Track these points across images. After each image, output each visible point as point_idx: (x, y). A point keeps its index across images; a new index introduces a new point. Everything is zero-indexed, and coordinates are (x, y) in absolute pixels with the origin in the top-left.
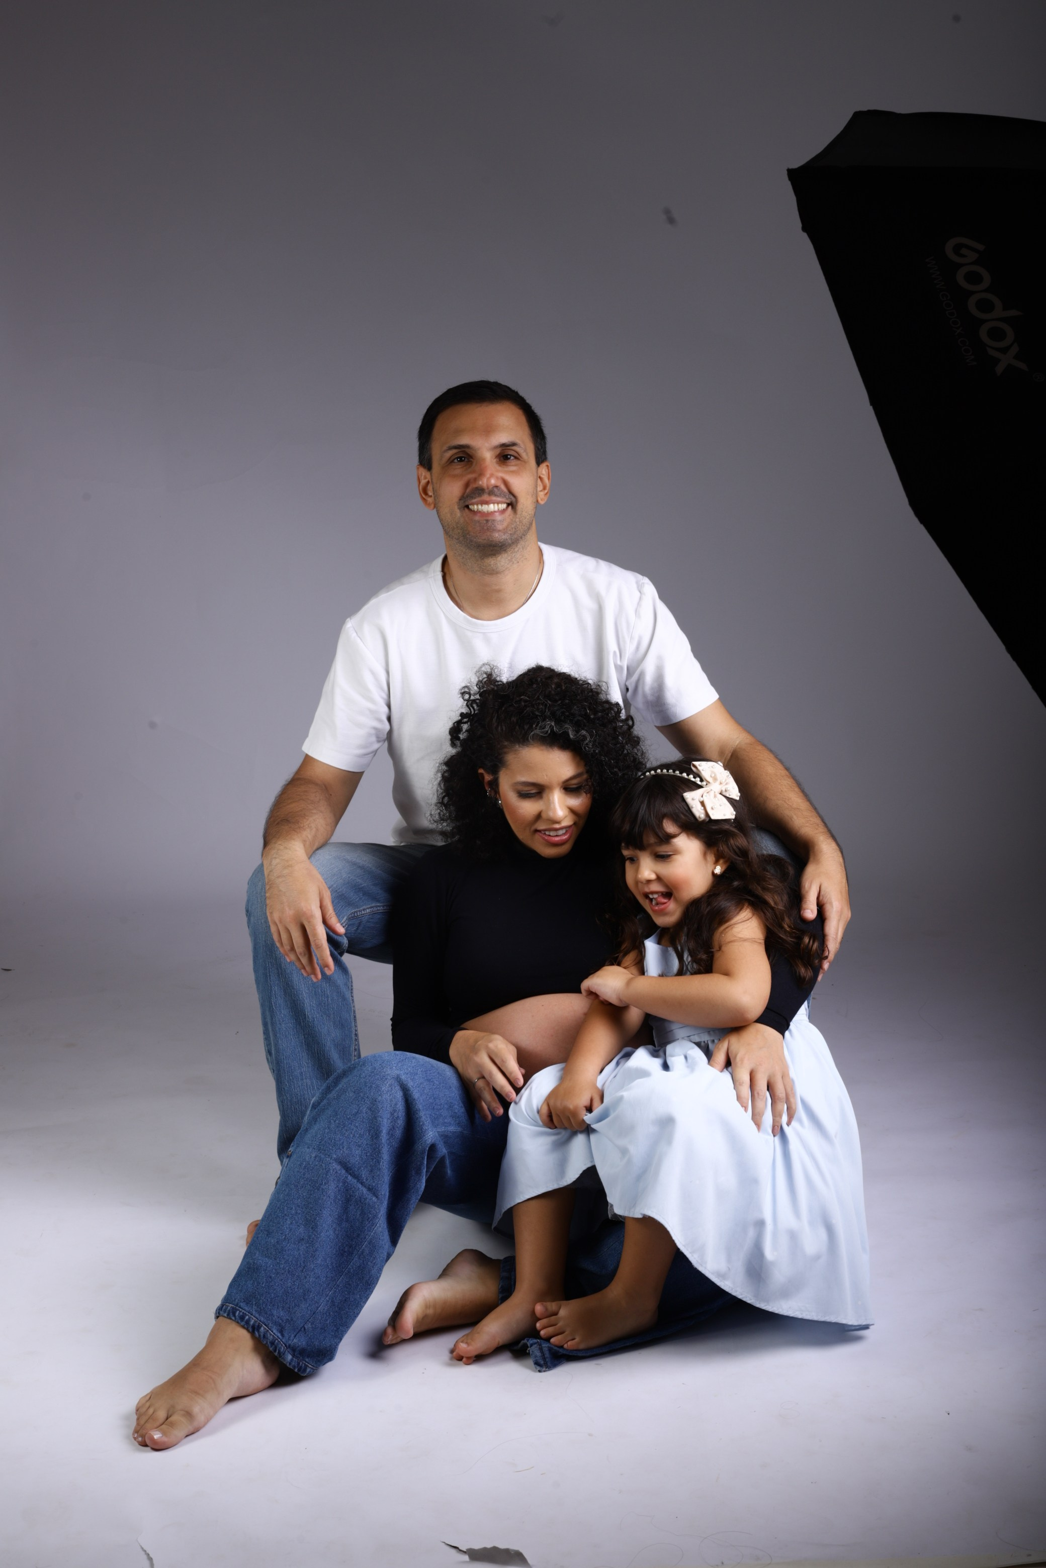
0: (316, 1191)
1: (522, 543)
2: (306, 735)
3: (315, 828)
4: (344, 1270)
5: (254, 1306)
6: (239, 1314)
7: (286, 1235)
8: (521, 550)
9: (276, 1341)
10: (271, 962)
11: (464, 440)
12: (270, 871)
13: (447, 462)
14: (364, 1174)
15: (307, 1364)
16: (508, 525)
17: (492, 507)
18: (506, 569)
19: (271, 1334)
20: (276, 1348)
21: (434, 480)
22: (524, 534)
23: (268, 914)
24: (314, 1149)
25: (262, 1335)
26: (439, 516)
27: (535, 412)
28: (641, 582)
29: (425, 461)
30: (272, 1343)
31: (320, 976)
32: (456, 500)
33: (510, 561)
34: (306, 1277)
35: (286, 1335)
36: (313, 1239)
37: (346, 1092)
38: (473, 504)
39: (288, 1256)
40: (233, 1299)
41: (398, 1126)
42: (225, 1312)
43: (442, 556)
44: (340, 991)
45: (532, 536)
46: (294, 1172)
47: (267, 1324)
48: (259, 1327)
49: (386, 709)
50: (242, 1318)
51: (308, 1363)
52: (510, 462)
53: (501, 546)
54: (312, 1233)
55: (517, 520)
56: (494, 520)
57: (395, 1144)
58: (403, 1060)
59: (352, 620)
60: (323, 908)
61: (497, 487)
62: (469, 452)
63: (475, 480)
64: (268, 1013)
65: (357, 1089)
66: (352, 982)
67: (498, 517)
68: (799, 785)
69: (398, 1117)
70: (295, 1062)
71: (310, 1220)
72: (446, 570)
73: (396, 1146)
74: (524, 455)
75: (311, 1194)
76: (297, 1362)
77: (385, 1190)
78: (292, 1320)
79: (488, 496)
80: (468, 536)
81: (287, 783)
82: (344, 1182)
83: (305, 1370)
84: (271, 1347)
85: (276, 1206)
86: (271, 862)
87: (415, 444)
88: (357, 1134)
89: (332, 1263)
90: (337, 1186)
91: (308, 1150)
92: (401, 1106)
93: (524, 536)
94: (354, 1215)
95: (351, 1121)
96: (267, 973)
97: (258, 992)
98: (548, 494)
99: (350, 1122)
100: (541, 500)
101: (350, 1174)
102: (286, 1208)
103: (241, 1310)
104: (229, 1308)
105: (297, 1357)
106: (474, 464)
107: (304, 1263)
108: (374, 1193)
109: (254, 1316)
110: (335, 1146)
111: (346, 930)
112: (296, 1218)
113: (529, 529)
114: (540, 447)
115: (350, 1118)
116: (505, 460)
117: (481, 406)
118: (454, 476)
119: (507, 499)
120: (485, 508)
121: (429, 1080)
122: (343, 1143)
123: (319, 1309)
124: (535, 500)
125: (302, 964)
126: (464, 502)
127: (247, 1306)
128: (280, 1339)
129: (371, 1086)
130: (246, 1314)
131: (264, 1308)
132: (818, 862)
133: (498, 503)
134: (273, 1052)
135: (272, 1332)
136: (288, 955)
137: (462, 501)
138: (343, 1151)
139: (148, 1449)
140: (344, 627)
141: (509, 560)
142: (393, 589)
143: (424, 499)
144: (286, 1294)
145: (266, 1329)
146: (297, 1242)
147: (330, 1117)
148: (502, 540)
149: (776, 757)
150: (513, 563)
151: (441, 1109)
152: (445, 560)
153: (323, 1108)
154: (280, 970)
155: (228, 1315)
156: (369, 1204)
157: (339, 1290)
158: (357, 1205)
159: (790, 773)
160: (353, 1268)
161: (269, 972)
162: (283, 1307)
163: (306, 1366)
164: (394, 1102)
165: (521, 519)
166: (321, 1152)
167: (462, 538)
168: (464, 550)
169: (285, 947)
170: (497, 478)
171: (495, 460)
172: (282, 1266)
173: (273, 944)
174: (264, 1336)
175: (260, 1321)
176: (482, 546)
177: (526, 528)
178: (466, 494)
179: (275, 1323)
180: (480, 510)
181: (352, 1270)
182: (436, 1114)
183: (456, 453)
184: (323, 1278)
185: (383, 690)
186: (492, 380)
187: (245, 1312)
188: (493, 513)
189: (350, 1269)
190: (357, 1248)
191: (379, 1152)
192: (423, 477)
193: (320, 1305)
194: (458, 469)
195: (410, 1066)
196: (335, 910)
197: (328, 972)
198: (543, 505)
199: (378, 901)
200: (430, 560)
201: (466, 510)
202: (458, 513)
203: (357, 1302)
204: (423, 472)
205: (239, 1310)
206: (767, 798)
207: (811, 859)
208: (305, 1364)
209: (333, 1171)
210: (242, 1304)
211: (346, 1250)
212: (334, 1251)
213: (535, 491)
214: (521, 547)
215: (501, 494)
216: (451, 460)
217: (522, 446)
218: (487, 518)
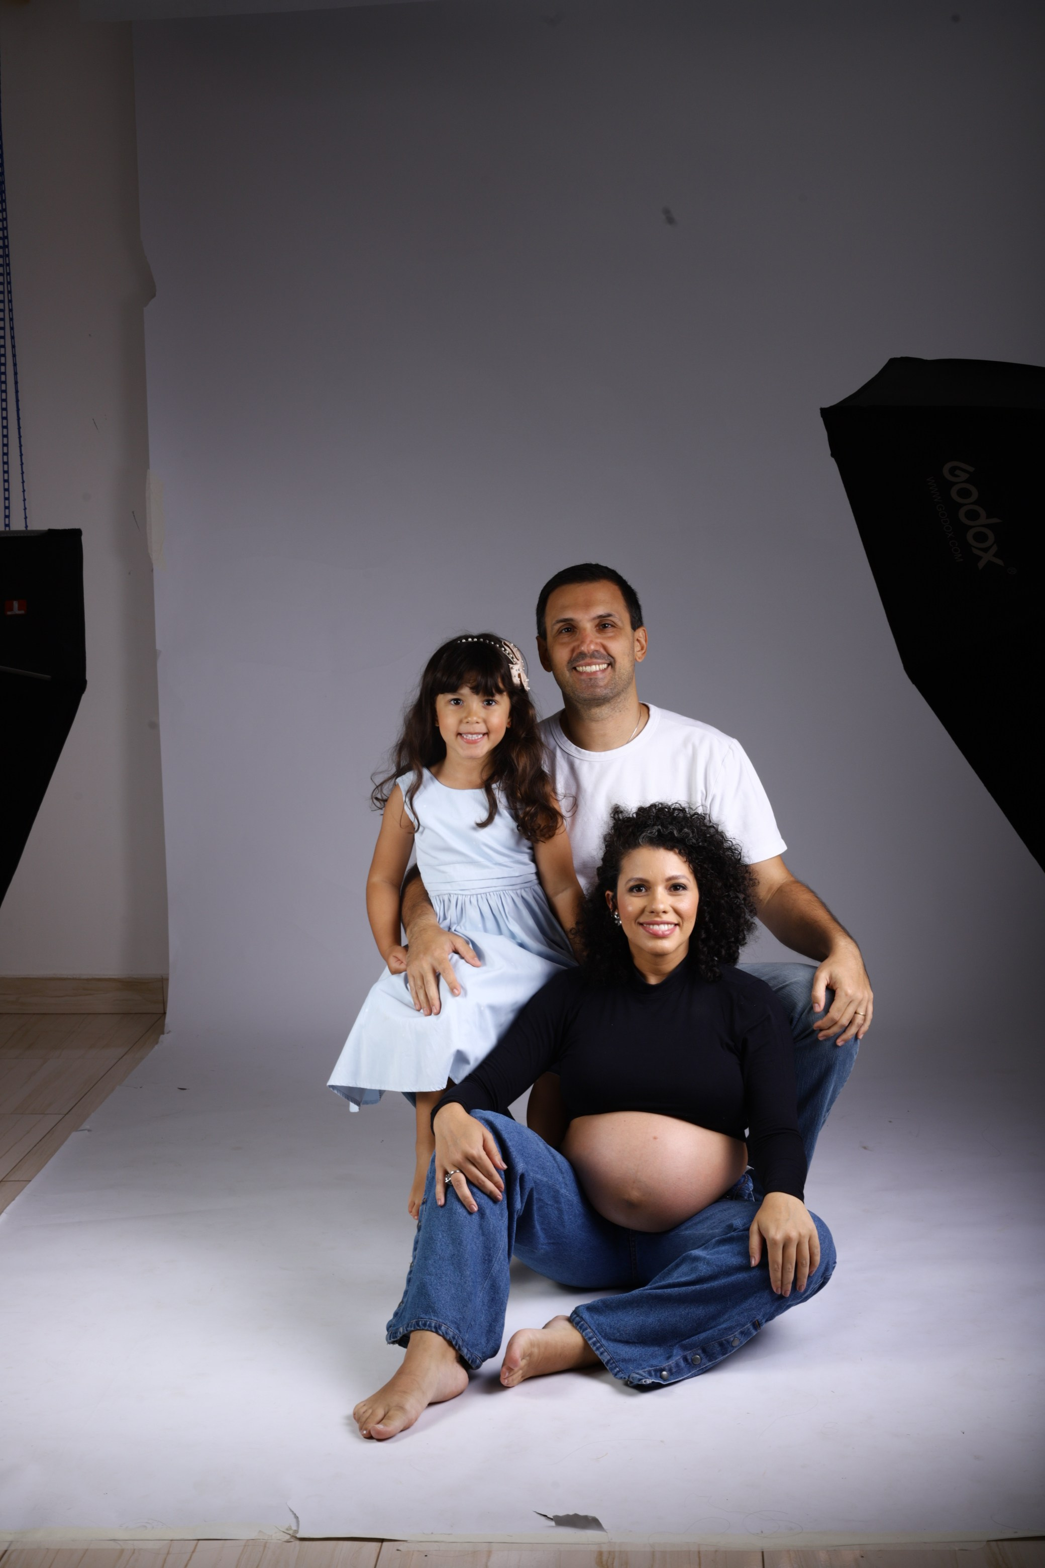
1: (621, 696)
8: (622, 702)
9: (456, 1336)
11: (569, 615)
13: (556, 633)
16: (608, 682)
17: (594, 668)
18: (610, 716)
19: (451, 1331)
20: (457, 1342)
21: (550, 648)
22: (624, 690)
26: (555, 677)
29: (542, 633)
30: (454, 1338)
32: (566, 663)
35: (462, 1331)
38: (579, 666)
45: (629, 688)
47: (446, 1323)
48: (440, 1326)
52: (608, 630)
53: (604, 699)
55: (616, 677)
56: (596, 678)
61: (597, 651)
62: (573, 625)
63: (579, 646)
67: (600, 675)
74: (619, 623)
76: (471, 1355)
79: (589, 659)
80: (576, 692)
84: (454, 1342)
98: (645, 654)
100: (639, 658)
103: (422, 1320)
105: (471, 1351)
106: (578, 633)
109: (434, 1320)
113: (628, 683)
114: (635, 615)
116: (603, 628)
117: (583, 585)
118: (563, 644)
119: (606, 660)
120: (588, 669)
124: (631, 660)
128: (458, 1334)
133: (599, 664)
135: (451, 1329)
137: (570, 664)
141: (612, 709)
143: (544, 665)
145: (446, 1327)
148: (604, 694)
150: (616, 712)
165: (620, 676)
170: (597, 644)
171: (595, 629)
174: (446, 1333)
175: (440, 1322)
176: (588, 700)
177: (624, 683)
178: (573, 658)
180: (584, 670)
183: (563, 626)
187: (426, 1320)
188: (595, 672)
192: (541, 646)
194: (565, 638)
201: (574, 671)
202: (569, 673)
204: (541, 642)
213: (631, 652)
214: (623, 698)
215: (601, 657)
216: (560, 631)
217: (618, 617)
218: (591, 677)
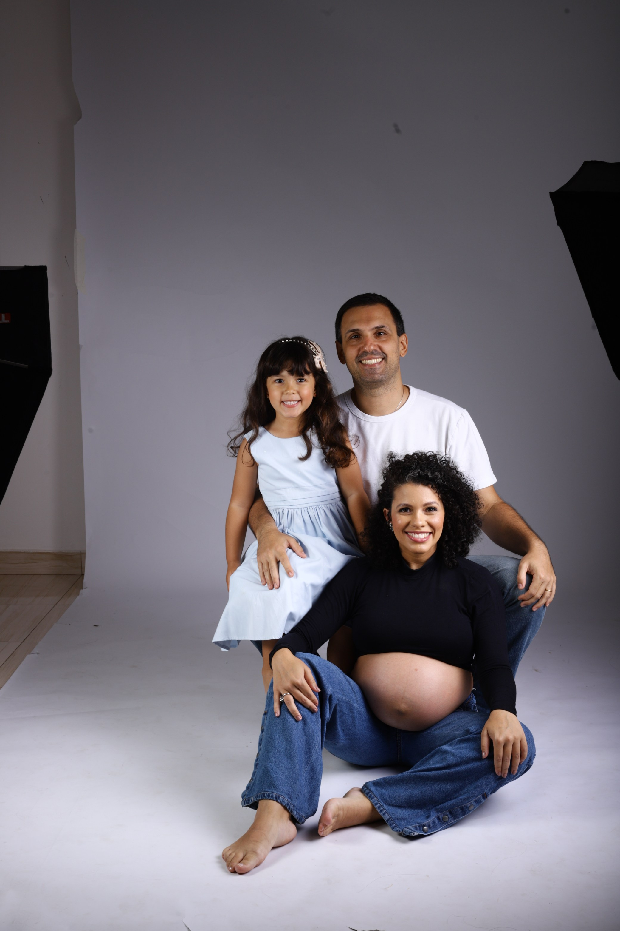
1: (393, 379)
6: (267, 794)
8: (393, 383)
9: (289, 804)
11: (356, 327)
13: (348, 339)
15: (303, 816)
16: (383, 370)
17: (373, 361)
18: (384, 393)
20: (289, 807)
21: (344, 349)
22: (393, 375)
29: (339, 339)
32: (354, 358)
38: (363, 360)
40: (261, 789)
42: (259, 797)
47: (282, 795)
48: (279, 797)
52: (382, 336)
53: (380, 382)
55: (388, 367)
56: (375, 368)
61: (375, 350)
62: (359, 333)
63: (363, 347)
67: (378, 366)
74: (389, 332)
79: (370, 355)
80: (362, 377)
100: (403, 355)
103: (267, 792)
104: (261, 794)
106: (362, 338)
113: (395, 371)
114: (399, 327)
116: (379, 335)
117: (365, 307)
118: (353, 346)
119: (381, 356)
120: (370, 362)
124: (398, 355)
126: (358, 359)
127: (269, 789)
128: (290, 802)
133: (376, 359)
135: (286, 799)
137: (357, 359)
139: (237, 874)
141: (385, 388)
145: (283, 798)
148: (380, 379)
150: (388, 390)
165: (390, 366)
170: (375, 345)
171: (373, 336)
175: (279, 794)
177: (393, 371)
178: (359, 355)
179: (286, 794)
180: (367, 363)
183: (352, 334)
187: (269, 792)
188: (374, 365)
194: (354, 342)
201: (360, 364)
202: (357, 365)
204: (339, 345)
213: (397, 351)
214: (392, 381)
215: (378, 354)
216: (350, 337)
217: (388, 327)
218: (371, 368)
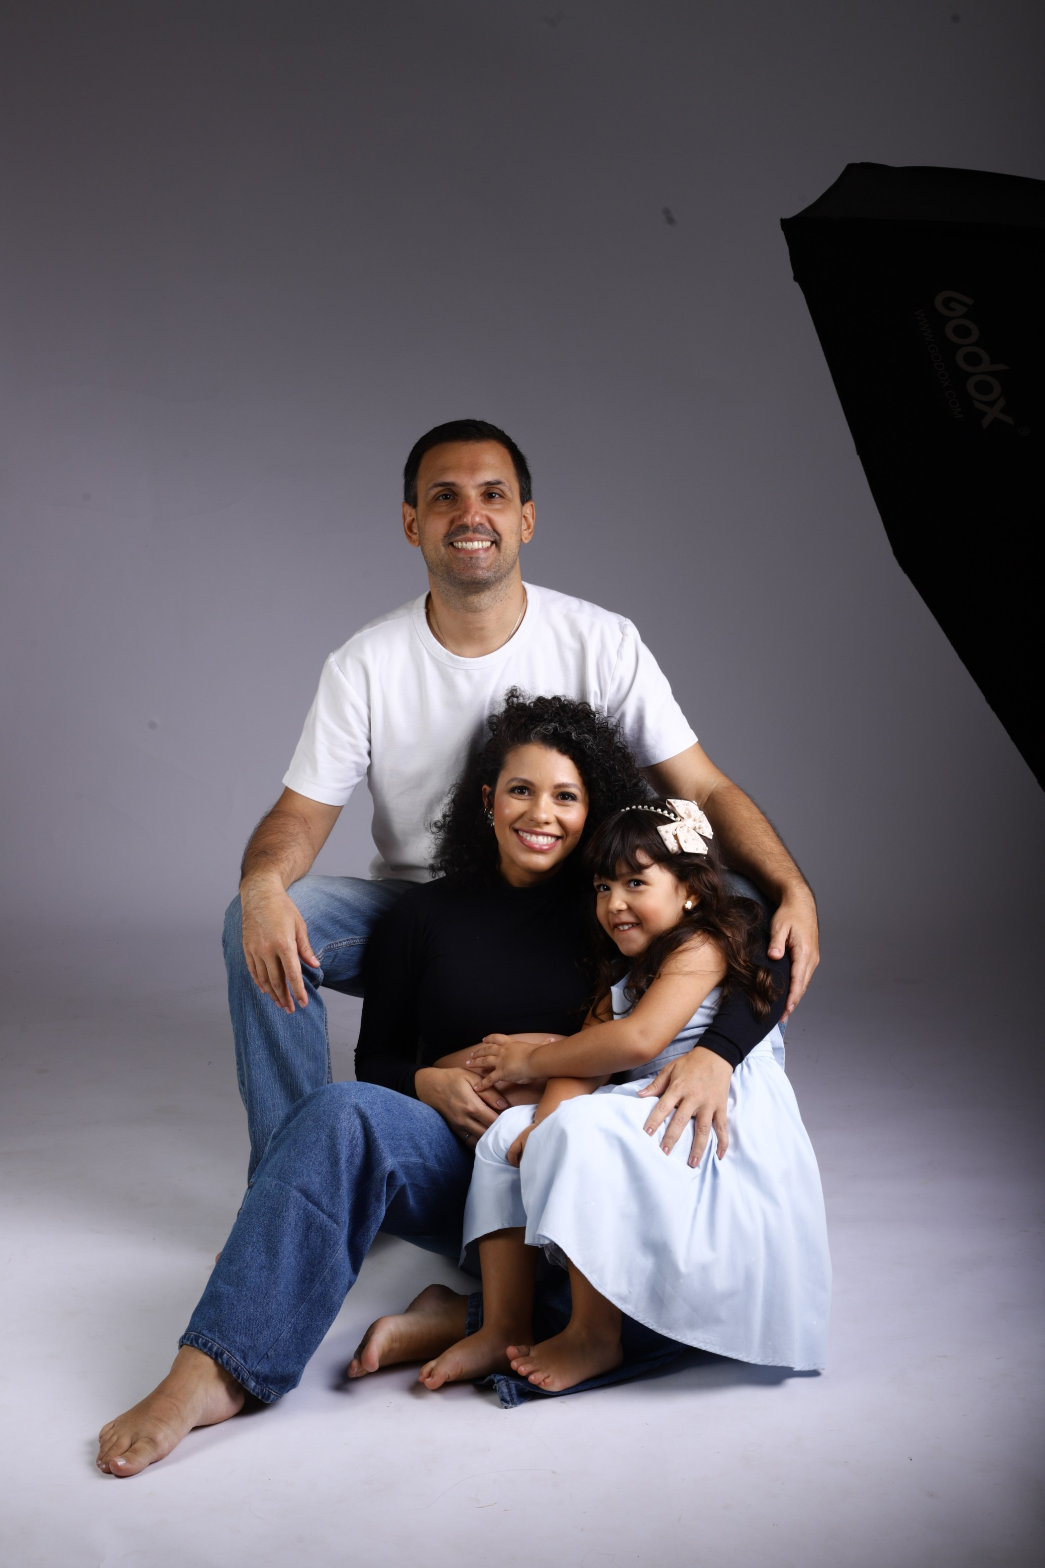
0: (277, 1218)
1: (505, 581)
2: (286, 768)
3: (293, 860)
4: (305, 1297)
5: (217, 1333)
6: (202, 1341)
7: (247, 1263)
8: (505, 588)
9: (240, 1368)
10: (246, 993)
11: (450, 478)
12: (247, 903)
13: (432, 499)
14: (325, 1201)
15: (270, 1391)
16: (492, 563)
17: (476, 545)
18: (490, 607)
19: (234, 1361)
20: (239, 1374)
21: (419, 518)
22: (508, 572)
23: (244, 945)
24: (274, 1177)
25: (225, 1361)
26: (423, 554)
27: (521, 451)
28: (624, 623)
29: (411, 499)
30: (236, 1370)
31: (293, 1008)
32: (441, 536)
33: (494, 599)
34: (268, 1304)
35: (249, 1361)
36: (275, 1266)
37: (305, 1121)
38: (457, 541)
39: (250, 1283)
40: (196, 1327)
41: (357, 1153)
42: (188, 1340)
43: (426, 593)
44: (315, 1024)
45: (516, 574)
46: (255, 1201)
47: (230, 1350)
48: (222, 1354)
49: (367, 744)
50: (205, 1345)
51: (272, 1390)
52: (495, 501)
53: (485, 584)
54: (273, 1260)
55: (501, 558)
56: (478, 558)
57: (355, 1172)
58: (362, 1090)
59: (335, 655)
60: (299, 941)
61: (481, 524)
62: (454, 490)
63: (460, 517)
64: (242, 1044)
65: (316, 1118)
66: (326, 1015)
67: (482, 555)
68: (774, 829)
69: (357, 1144)
70: (268, 1093)
71: (271, 1248)
72: (429, 607)
73: (355, 1174)
74: (509, 494)
75: (272, 1222)
76: (261, 1389)
77: (345, 1217)
78: (255, 1346)
79: (472, 533)
80: (451, 573)
81: (266, 815)
82: (305, 1209)
83: (269, 1397)
84: (235, 1374)
85: (238, 1235)
86: (248, 893)
87: (401, 482)
88: (317, 1162)
89: (294, 1290)
90: (298, 1214)
91: (268, 1179)
92: (359, 1134)
93: (508, 574)
94: (315, 1242)
95: (311, 1149)
96: (242, 1003)
97: (232, 1022)
98: (532, 534)
99: (309, 1150)
100: (526, 539)
101: (310, 1201)
102: (247, 1236)
103: (203, 1337)
104: (192, 1336)
105: (260, 1384)
106: (460, 501)
107: (266, 1289)
108: (335, 1220)
109: (217, 1343)
110: (294, 1174)
111: (322, 963)
112: (258, 1246)
113: (512, 567)
114: (525, 487)
115: (309, 1146)
116: (490, 498)
117: (467, 444)
118: (440, 513)
119: (491, 537)
120: (470, 546)
121: (388, 1110)
122: (303, 1171)
123: (282, 1336)
124: (519, 539)
125: (276, 996)
126: (449, 539)
127: (210, 1333)
128: (243, 1365)
129: (330, 1114)
130: (208, 1341)
131: (226, 1335)
132: (789, 904)
133: (482, 541)
134: (246, 1082)
135: (235, 1358)
136: (262, 987)
137: (447, 538)
138: (303, 1179)
139: (112, 1476)
140: (326, 662)
141: (492, 598)
142: (376, 625)
143: (409, 537)
144: (249, 1321)
145: (228, 1355)
146: (259, 1270)
147: (290, 1146)
148: (486, 577)
149: (753, 801)
150: (496, 601)
151: (401, 1140)
152: (429, 598)
153: (283, 1137)
154: (255, 1001)
155: (191, 1343)
156: (330, 1231)
157: (301, 1317)
158: (318, 1231)
159: (766, 817)
160: (314, 1295)
161: (244, 1002)
162: (246, 1334)
163: (270, 1393)
164: (352, 1130)
165: (504, 558)
166: (281, 1181)
167: (446, 575)
168: (448, 587)
169: (260, 979)
170: (482, 516)
171: (480, 498)
172: (244, 1293)
173: (249, 975)
174: (227, 1363)
175: (223, 1347)
176: (465, 583)
177: (510, 567)
178: (451, 531)
179: (238, 1350)
180: (464, 547)
181: (314, 1297)
182: (395, 1144)
183: (441, 491)
184: (286, 1305)
185: (364, 724)
186: (478, 419)
187: (208, 1339)
188: (477, 550)
189: (311, 1296)
190: (319, 1275)
191: (339, 1179)
192: (408, 514)
193: (283, 1332)
194: (443, 506)
195: (369, 1096)
196: (310, 942)
197: (302, 1005)
198: (526, 544)
199: (355, 934)
200: (414, 597)
201: (451, 547)
202: (443, 550)
203: (319, 1329)
204: (409, 509)
205: (202, 1337)
206: (742, 842)
207: (784, 902)
208: (269, 1391)
209: (294, 1198)
210: (204, 1332)
211: (308, 1277)
212: (296, 1279)
213: (519, 530)
214: (505, 585)
215: (486, 532)
216: (436, 497)
217: (507, 485)
218: (471, 556)
